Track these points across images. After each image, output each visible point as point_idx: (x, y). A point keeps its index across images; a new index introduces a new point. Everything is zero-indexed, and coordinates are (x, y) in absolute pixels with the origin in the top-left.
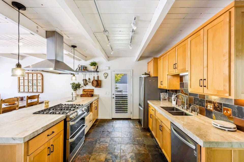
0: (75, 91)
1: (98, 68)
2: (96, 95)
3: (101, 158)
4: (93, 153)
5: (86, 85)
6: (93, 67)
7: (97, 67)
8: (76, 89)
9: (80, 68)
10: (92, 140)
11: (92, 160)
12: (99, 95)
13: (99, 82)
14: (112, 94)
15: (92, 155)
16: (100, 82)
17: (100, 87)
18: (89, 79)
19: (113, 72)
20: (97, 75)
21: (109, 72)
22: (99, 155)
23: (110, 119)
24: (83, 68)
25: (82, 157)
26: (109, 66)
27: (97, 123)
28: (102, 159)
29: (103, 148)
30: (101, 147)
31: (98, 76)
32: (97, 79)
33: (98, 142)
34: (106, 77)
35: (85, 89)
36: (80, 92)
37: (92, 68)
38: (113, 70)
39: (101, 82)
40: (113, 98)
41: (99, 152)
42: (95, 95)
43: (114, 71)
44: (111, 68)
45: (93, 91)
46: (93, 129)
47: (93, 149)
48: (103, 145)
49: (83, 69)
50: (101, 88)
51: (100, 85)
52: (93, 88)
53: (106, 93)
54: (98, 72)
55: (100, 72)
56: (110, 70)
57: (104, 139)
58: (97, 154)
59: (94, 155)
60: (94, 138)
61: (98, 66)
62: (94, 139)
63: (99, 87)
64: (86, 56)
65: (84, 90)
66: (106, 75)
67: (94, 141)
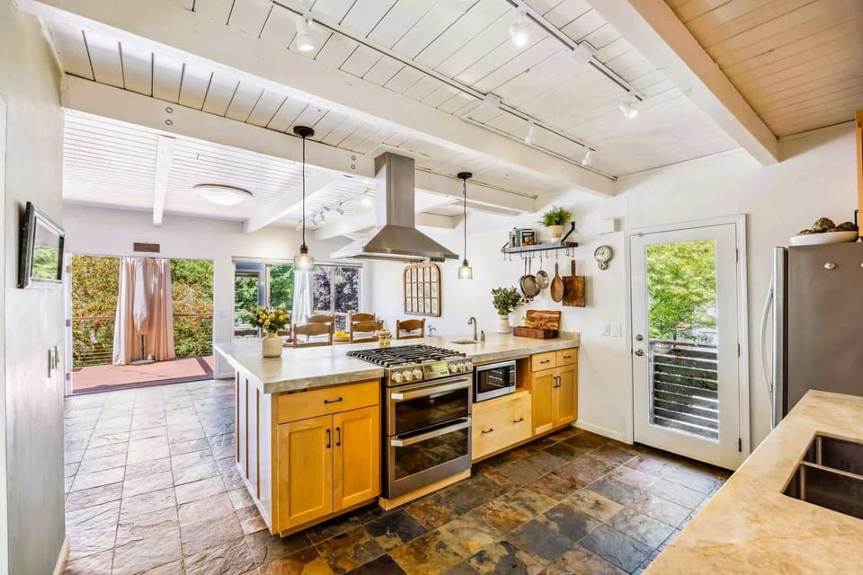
0: (503, 314)
1: (573, 229)
2: (570, 333)
3: (472, 541)
4: (466, 516)
5: (535, 298)
6: (553, 229)
7: (570, 228)
8: (506, 308)
9: (514, 239)
10: (497, 482)
11: (448, 531)
12: (579, 335)
13: (576, 283)
14: (635, 336)
15: (458, 519)
16: (580, 285)
17: (580, 306)
18: (542, 273)
19: (635, 240)
20: (570, 259)
21: (617, 241)
22: (475, 529)
23: (622, 441)
24: (524, 237)
25: (434, 507)
26: (617, 216)
27: (560, 440)
28: (471, 543)
29: (504, 518)
30: (502, 515)
31: (573, 263)
32: (570, 275)
33: (508, 494)
34: (606, 265)
35: (535, 311)
36: (518, 317)
37: (550, 234)
38: (637, 232)
39: (584, 284)
40: (640, 353)
41: (483, 524)
42: (564, 333)
43: (641, 235)
44: (626, 225)
45: (559, 320)
46: (531, 451)
47: (476, 505)
48: (514, 510)
49: (524, 241)
50: (584, 306)
51: (580, 294)
52: (558, 306)
53: (608, 330)
54: (574, 245)
55: (581, 244)
56: (621, 233)
57: (534, 496)
58: (472, 525)
59: (465, 520)
60: (507, 477)
61: (573, 224)
62: (507, 480)
63: (577, 306)
64: (531, 194)
65: (530, 312)
66: (606, 256)
67: (499, 486)
